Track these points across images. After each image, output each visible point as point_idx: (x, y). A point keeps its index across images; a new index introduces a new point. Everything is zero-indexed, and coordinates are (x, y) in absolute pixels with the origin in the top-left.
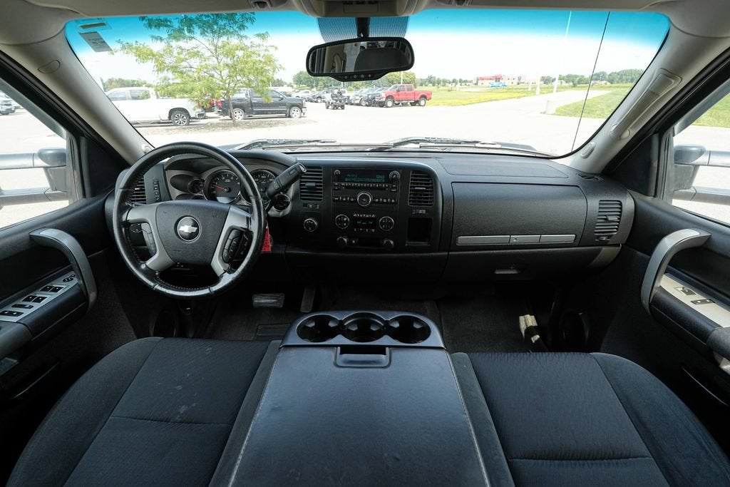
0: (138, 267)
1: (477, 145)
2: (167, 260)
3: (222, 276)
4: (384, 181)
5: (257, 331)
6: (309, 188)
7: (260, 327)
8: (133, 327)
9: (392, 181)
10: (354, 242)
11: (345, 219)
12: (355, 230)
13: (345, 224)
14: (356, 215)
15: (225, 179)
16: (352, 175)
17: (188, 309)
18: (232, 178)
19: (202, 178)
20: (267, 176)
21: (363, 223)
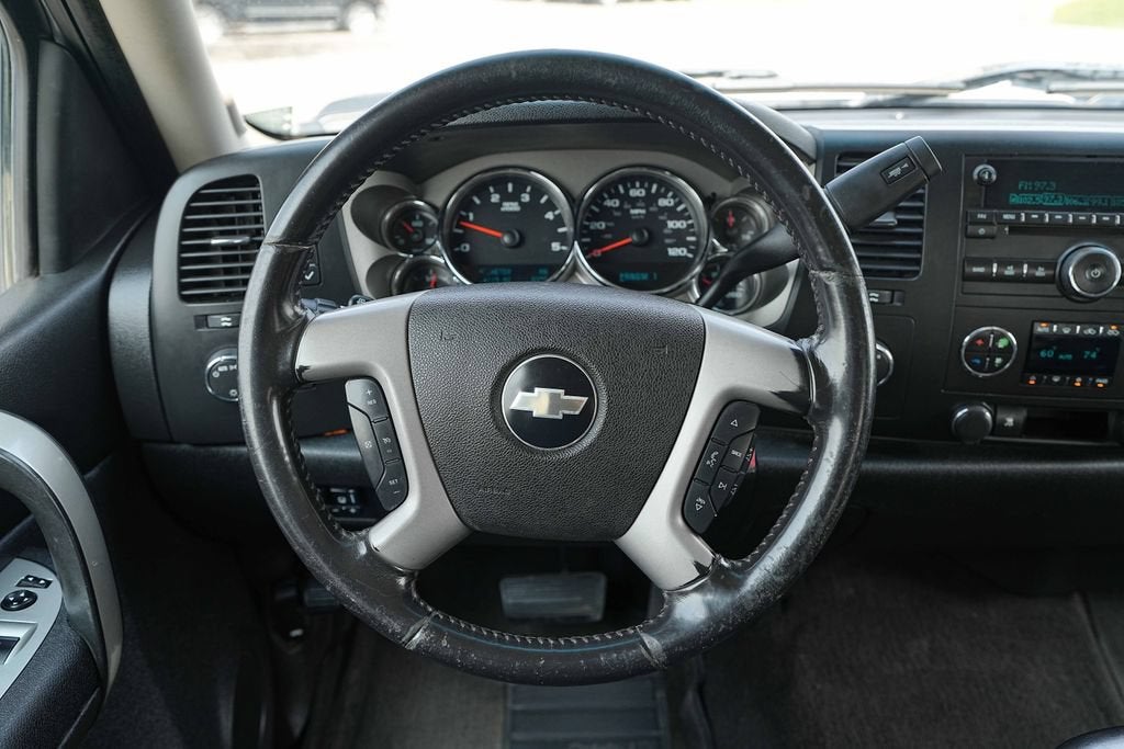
5: (505, 696)
10: (1010, 420)
11: (1001, 344)
12: (1032, 382)
13: (998, 360)
14: (1047, 330)
15: (502, 200)
16: (1038, 184)
17: (297, 633)
18: (526, 198)
19: (430, 198)
20: (648, 190)
21: (1061, 357)
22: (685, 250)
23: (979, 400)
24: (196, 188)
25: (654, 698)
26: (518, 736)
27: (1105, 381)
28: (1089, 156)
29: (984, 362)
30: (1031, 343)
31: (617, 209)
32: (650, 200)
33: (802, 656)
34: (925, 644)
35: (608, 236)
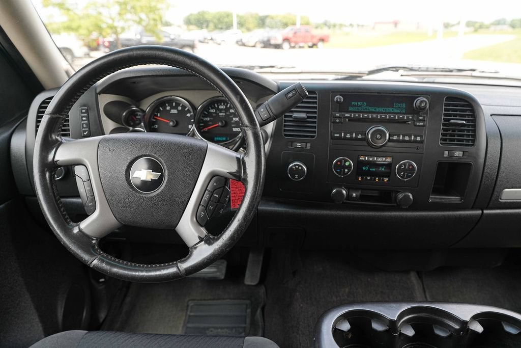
0: (67, 231)
1: (474, 74)
2: (111, 221)
3: (195, 247)
4: (404, 111)
5: (187, 309)
6: (297, 120)
7: (191, 304)
8: (37, 311)
9: (418, 111)
10: (354, 195)
11: (347, 164)
12: (360, 179)
13: (346, 170)
14: (363, 159)
15: (171, 109)
16: (359, 103)
17: (102, 280)
18: (180, 108)
19: (142, 107)
20: (226, 106)
21: (371, 169)
22: (239, 129)
23: (340, 186)
24: (43, 100)
25: (246, 312)
26: (189, 325)
27: (387, 179)
28: (378, 93)
29: (341, 170)
30: (359, 164)
31: (214, 113)
32: (227, 110)
33: (298, 294)
34: (347, 290)
35: (210, 123)
